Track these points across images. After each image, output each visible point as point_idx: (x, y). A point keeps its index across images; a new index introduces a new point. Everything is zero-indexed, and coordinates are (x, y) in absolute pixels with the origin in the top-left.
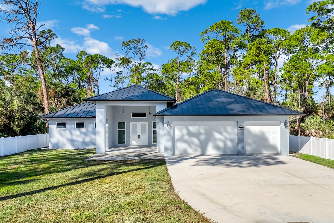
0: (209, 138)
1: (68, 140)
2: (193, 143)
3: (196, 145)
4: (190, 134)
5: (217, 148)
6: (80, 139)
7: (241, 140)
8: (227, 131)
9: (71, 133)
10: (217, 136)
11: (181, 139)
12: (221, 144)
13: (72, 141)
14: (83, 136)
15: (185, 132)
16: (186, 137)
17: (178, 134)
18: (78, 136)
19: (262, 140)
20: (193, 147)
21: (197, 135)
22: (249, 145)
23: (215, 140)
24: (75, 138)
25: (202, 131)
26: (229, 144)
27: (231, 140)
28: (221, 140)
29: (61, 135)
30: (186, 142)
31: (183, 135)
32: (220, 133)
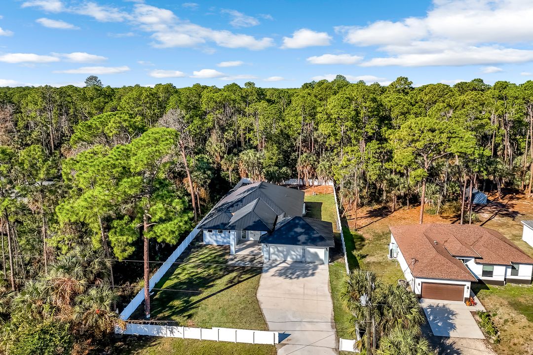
0: (288, 253)
1: (215, 240)
2: (280, 256)
3: (282, 257)
4: (278, 251)
5: (293, 259)
6: (221, 241)
7: (304, 256)
8: (297, 251)
9: (216, 237)
10: (293, 253)
11: (274, 253)
12: (294, 257)
13: (217, 241)
14: (223, 239)
15: (276, 250)
16: (277, 253)
17: (272, 250)
19: (316, 255)
20: (280, 258)
21: (282, 252)
22: (309, 258)
23: (292, 255)
24: (218, 240)
25: (285, 250)
26: (299, 257)
27: (300, 255)
28: (295, 255)
29: (211, 237)
30: (277, 255)
31: (275, 251)
32: (294, 252)
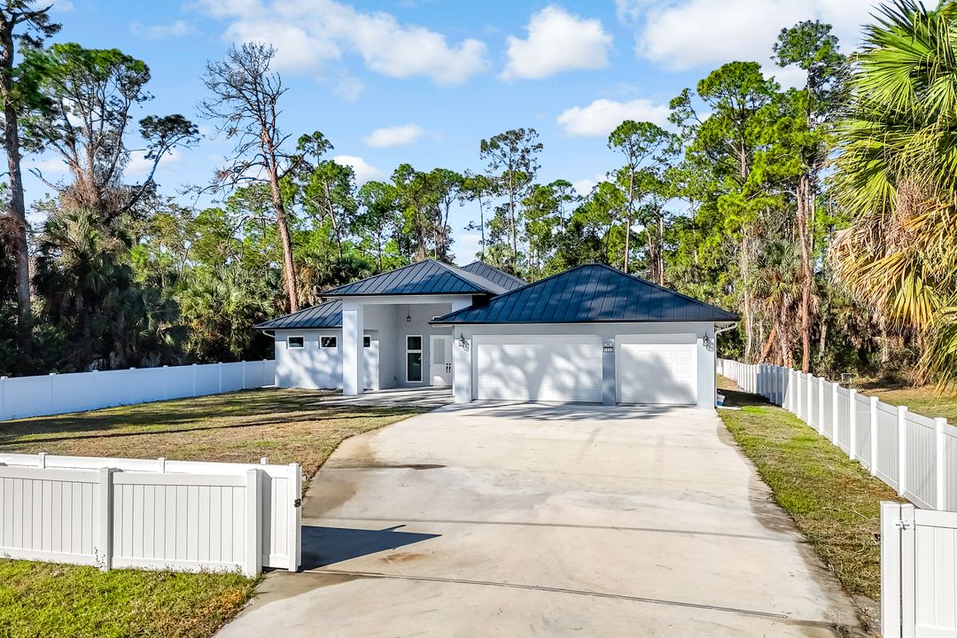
0: (544, 367)
1: (307, 369)
2: (511, 377)
3: (518, 382)
4: (506, 359)
5: (561, 388)
6: (328, 370)
7: (609, 373)
8: (579, 354)
9: (312, 358)
10: (560, 363)
11: (489, 370)
12: (569, 381)
13: (313, 373)
14: (332, 363)
15: (496, 355)
16: (499, 366)
17: (483, 359)
18: (324, 363)
19: (657, 374)
20: (513, 385)
21: (520, 362)
22: (629, 383)
23: (557, 371)
24: (319, 366)
25: (531, 353)
26: (586, 381)
27: (591, 373)
28: (569, 372)
29: (295, 359)
30: (498, 375)
31: (492, 362)
32: (568, 358)
